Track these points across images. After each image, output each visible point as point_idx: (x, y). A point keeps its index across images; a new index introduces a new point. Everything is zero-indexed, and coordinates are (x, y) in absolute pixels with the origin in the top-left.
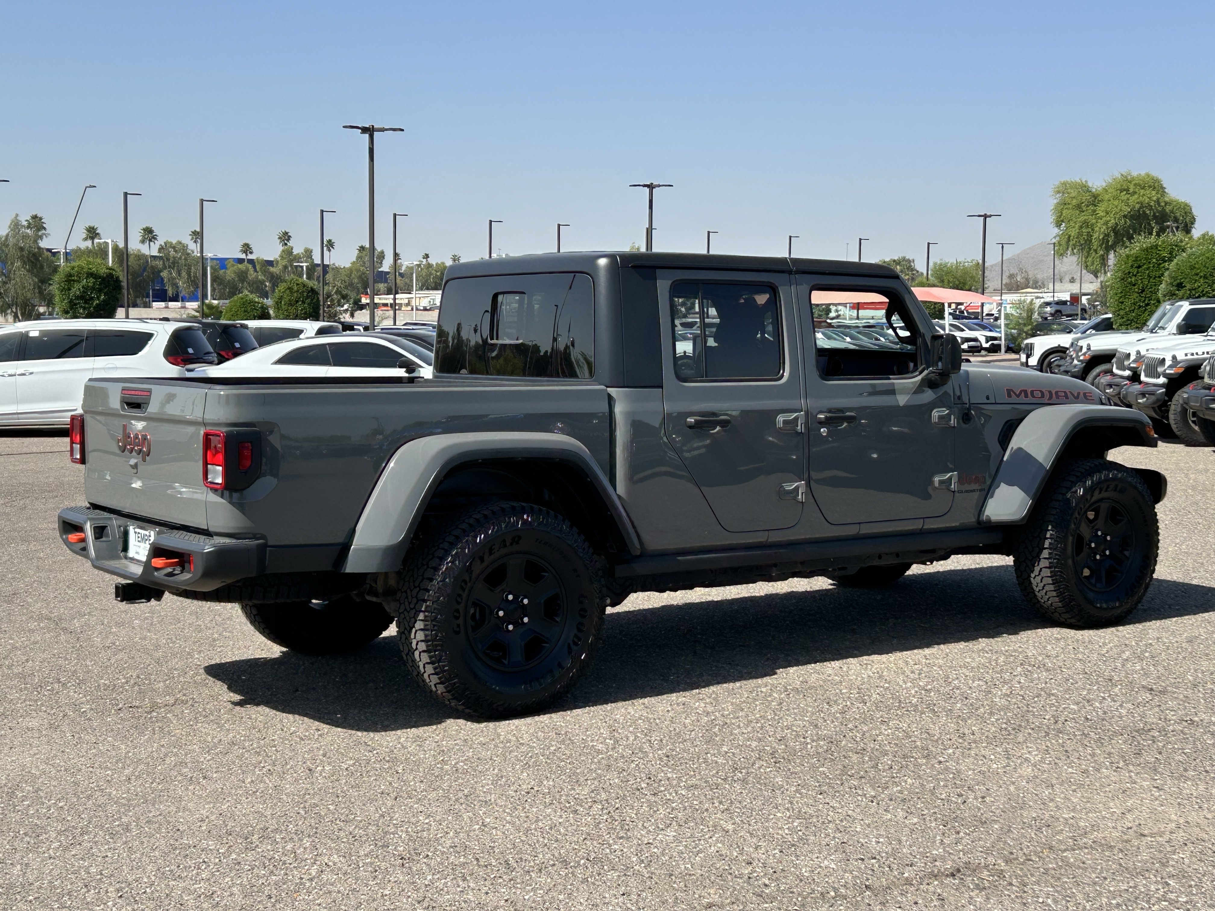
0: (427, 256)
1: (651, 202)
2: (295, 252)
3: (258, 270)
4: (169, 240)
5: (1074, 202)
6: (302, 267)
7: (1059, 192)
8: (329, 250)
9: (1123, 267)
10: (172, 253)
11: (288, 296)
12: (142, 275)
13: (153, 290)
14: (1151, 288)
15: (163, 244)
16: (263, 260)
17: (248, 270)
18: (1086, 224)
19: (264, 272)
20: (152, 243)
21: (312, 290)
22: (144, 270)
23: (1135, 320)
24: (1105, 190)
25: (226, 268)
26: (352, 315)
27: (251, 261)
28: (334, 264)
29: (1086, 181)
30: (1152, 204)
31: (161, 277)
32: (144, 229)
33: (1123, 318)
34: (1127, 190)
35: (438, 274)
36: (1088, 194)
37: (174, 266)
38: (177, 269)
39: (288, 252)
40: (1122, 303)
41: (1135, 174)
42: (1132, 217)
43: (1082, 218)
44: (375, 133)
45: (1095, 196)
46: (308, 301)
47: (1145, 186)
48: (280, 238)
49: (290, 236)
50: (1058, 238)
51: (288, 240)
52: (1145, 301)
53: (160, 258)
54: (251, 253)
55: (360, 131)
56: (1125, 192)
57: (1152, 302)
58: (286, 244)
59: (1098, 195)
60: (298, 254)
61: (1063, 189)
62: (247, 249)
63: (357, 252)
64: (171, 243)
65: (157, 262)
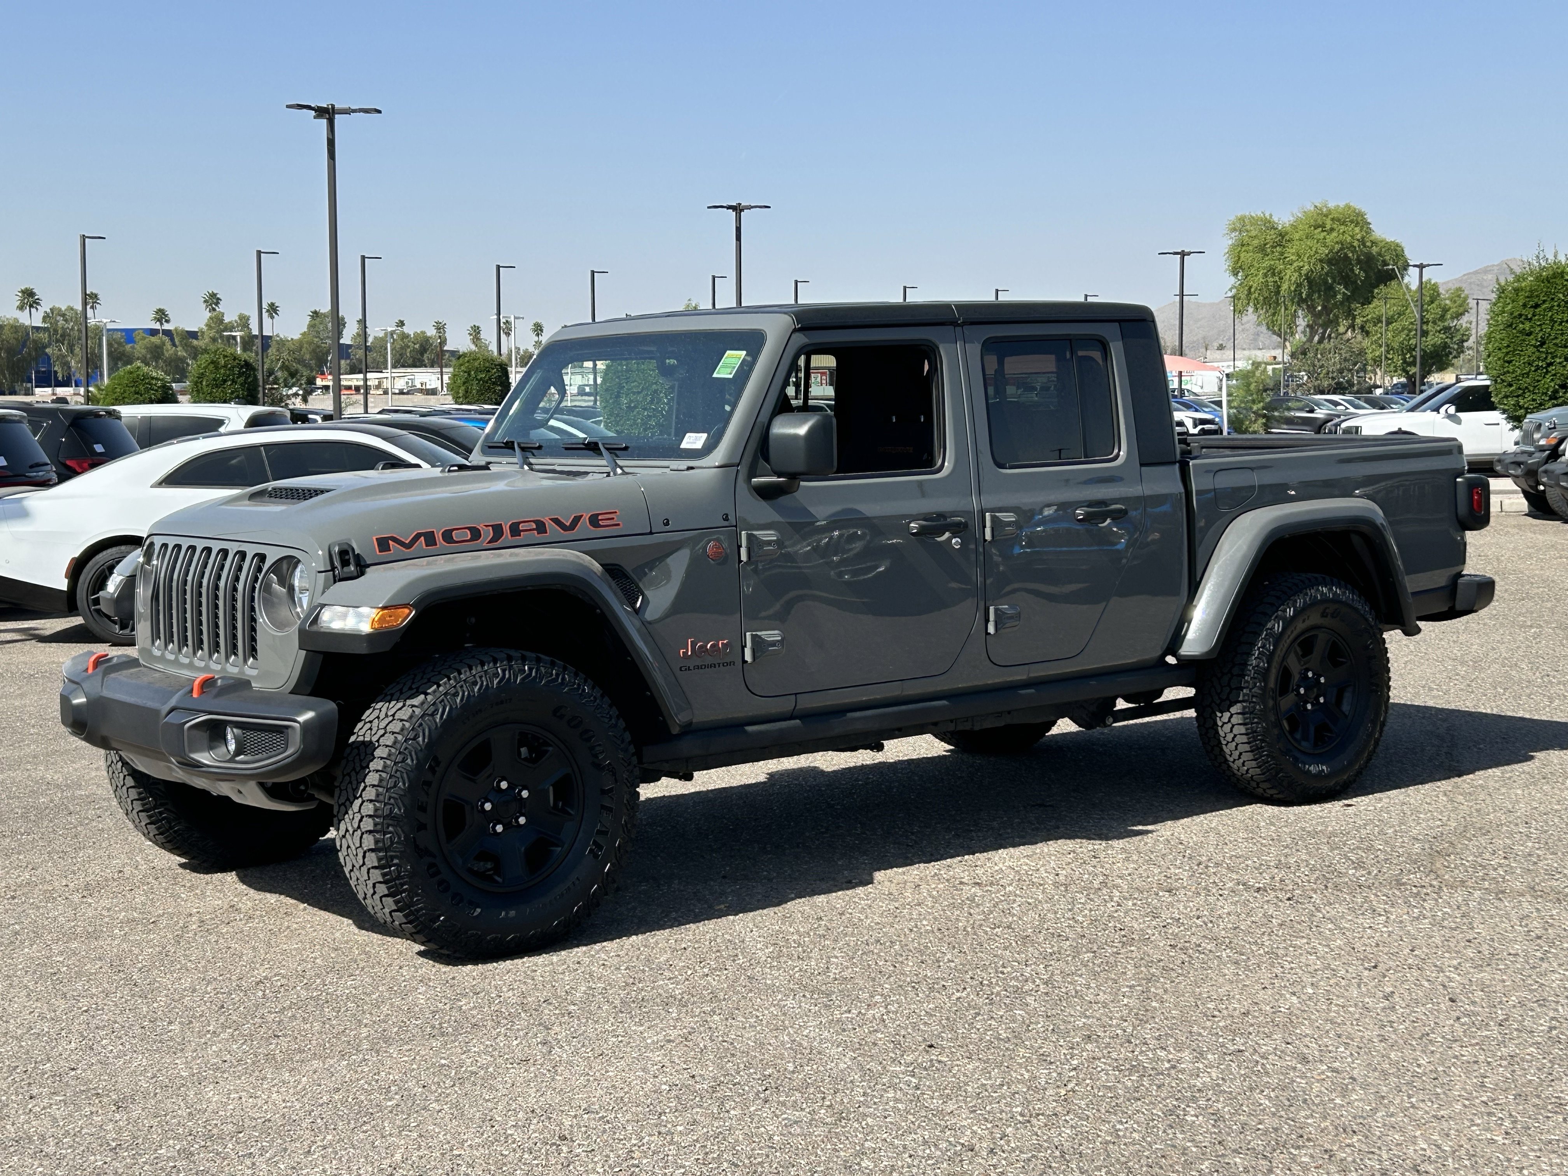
0: (401, 324)
1: (738, 230)
2: (227, 319)
3: (177, 343)
4: (57, 306)
5: (1256, 242)
6: (234, 338)
7: (1234, 230)
8: (272, 317)
9: (1510, 307)
10: (61, 322)
11: (211, 373)
12: (20, 352)
13: (36, 372)
14: (1556, 338)
15: (48, 311)
16: (183, 331)
17: (164, 344)
18: (1272, 271)
19: (186, 346)
20: (33, 310)
21: (247, 365)
22: (24, 345)
23: (1531, 389)
24: (1294, 227)
25: (134, 342)
26: (305, 400)
27: (167, 333)
28: (277, 336)
29: (1271, 216)
30: (1356, 244)
31: (46, 354)
32: (23, 292)
33: (1511, 385)
34: (1323, 226)
35: (417, 346)
36: (1273, 232)
37: (64, 340)
38: (69, 344)
39: (217, 321)
40: (1509, 362)
41: (1331, 205)
42: (1330, 262)
43: (1266, 264)
44: (336, 116)
45: (1282, 235)
46: (242, 379)
47: (1345, 222)
48: (205, 301)
49: (219, 299)
50: (1234, 291)
51: (217, 304)
52: (1546, 358)
53: (45, 329)
54: (167, 321)
55: (313, 113)
56: (1320, 229)
57: (1558, 360)
58: (214, 310)
59: (1287, 233)
60: (230, 323)
61: (1240, 225)
62: (161, 316)
63: (308, 319)
64: (60, 310)
65: (41, 335)
